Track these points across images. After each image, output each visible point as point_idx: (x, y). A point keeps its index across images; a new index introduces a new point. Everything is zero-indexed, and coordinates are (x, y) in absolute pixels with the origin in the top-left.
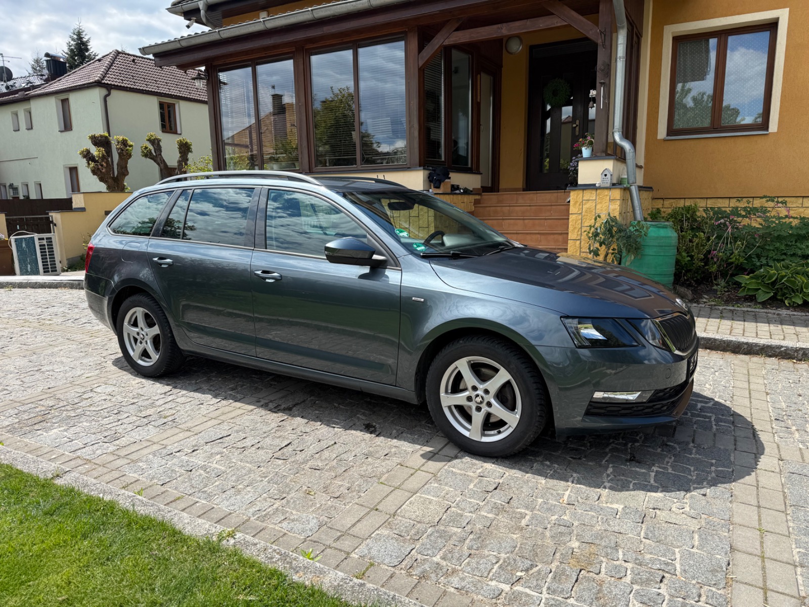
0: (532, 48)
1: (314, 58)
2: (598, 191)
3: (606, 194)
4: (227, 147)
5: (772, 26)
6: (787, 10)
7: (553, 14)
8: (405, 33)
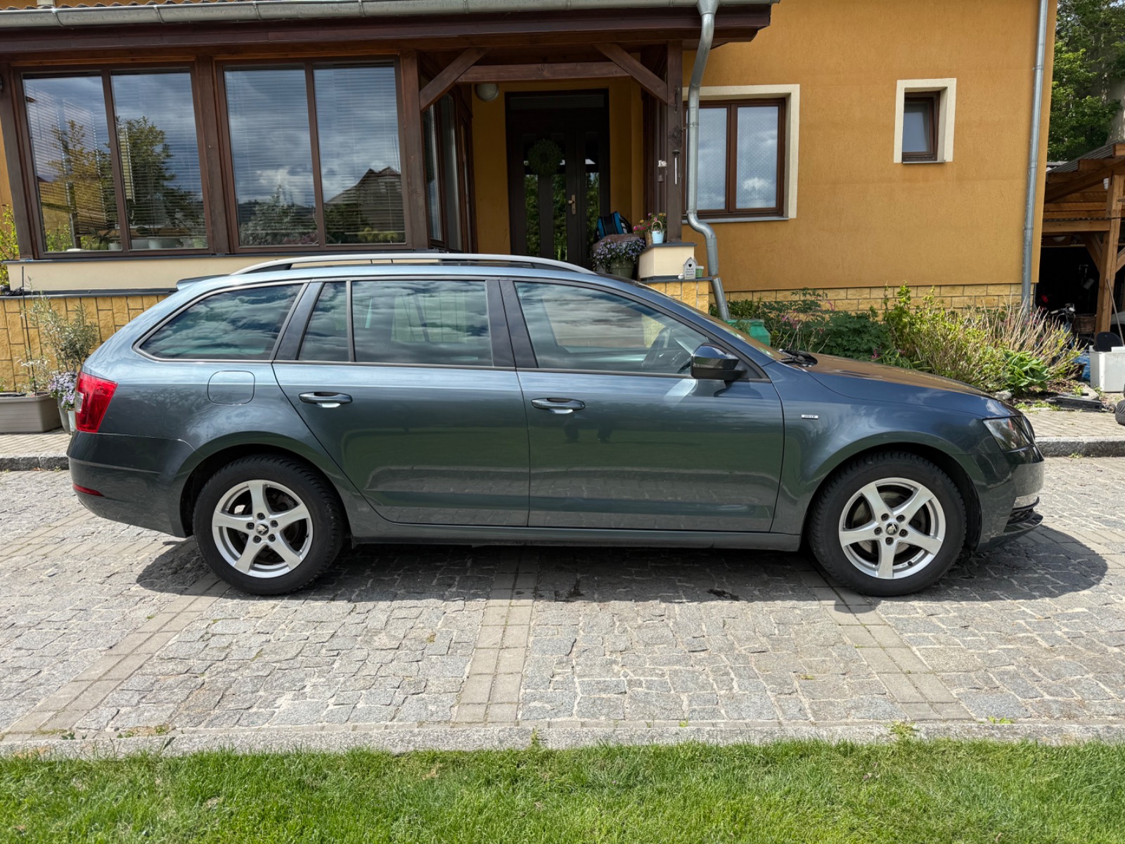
0: (508, 96)
1: (230, 76)
2: (684, 284)
3: (693, 287)
4: (45, 210)
5: (781, 102)
6: (798, 86)
7: (610, 60)
8: (397, 58)
